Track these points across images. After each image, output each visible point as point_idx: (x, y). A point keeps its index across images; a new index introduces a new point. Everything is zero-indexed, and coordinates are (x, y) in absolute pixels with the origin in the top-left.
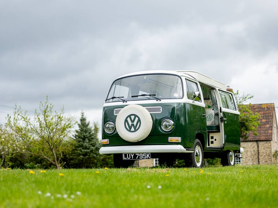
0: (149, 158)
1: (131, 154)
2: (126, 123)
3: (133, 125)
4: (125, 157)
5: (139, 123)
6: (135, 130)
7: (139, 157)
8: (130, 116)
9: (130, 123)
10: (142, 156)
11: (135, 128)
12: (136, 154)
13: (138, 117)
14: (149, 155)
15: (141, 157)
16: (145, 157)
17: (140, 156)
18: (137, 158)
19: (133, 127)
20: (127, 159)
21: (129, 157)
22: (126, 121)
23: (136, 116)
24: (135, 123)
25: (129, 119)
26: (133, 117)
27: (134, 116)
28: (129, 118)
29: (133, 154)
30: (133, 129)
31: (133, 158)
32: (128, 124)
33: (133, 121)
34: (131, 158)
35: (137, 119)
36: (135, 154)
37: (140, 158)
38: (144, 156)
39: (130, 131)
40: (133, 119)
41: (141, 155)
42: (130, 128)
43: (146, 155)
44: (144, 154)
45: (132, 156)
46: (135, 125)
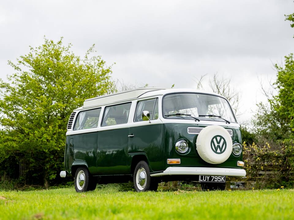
0: (224, 181)
1: (207, 177)
2: (212, 143)
3: (219, 146)
4: (201, 179)
5: (225, 145)
6: (221, 153)
7: (214, 179)
8: (215, 137)
9: (216, 145)
10: (217, 179)
11: (221, 150)
12: (212, 177)
13: (224, 139)
14: (224, 178)
15: (216, 180)
16: (220, 180)
17: (215, 179)
18: (212, 181)
19: (218, 148)
20: (203, 181)
21: (205, 179)
22: (212, 141)
23: (221, 137)
24: (221, 145)
25: (215, 140)
26: (218, 138)
29: (209, 177)
30: (219, 151)
31: (208, 180)
32: (214, 145)
33: (219, 143)
34: (207, 180)
35: (222, 140)
37: (215, 180)
38: (219, 179)
39: (216, 152)
40: (218, 141)
41: (216, 178)
42: (216, 150)
43: (221, 178)
44: (219, 177)
45: (208, 178)
46: (221, 147)
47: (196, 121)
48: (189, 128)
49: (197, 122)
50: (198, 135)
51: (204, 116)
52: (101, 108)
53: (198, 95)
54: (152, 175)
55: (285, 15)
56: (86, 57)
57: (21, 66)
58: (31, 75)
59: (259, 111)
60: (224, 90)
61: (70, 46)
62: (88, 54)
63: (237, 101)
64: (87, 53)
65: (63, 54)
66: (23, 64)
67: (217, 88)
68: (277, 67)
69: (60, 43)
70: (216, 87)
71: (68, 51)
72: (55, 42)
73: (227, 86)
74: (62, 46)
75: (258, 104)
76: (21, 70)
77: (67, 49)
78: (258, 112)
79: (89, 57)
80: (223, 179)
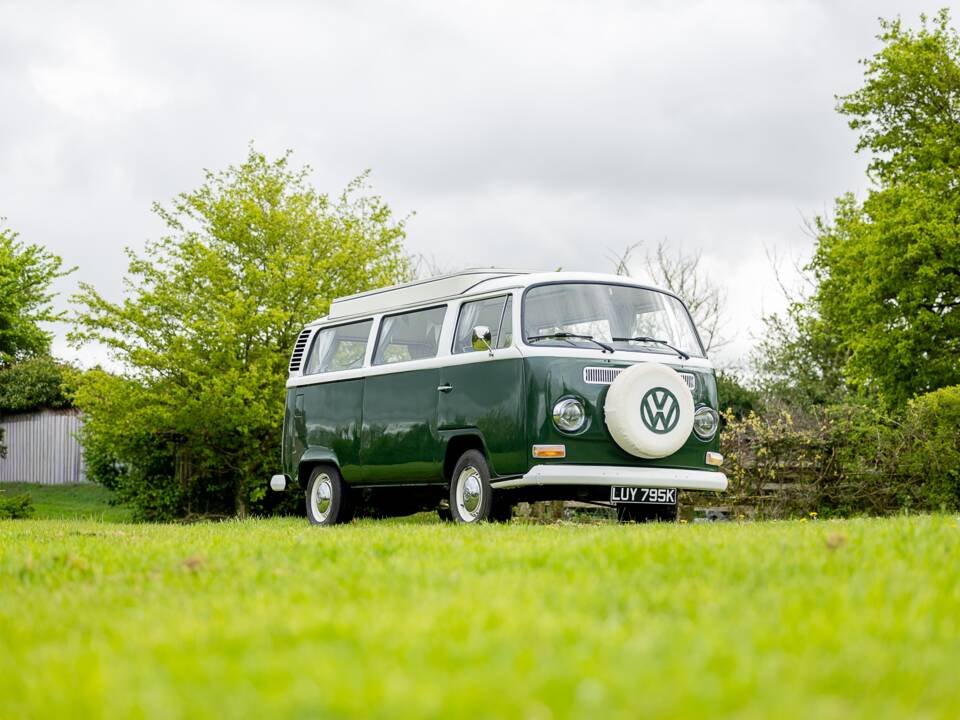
0: (672, 501)
1: (632, 489)
2: (645, 407)
3: (660, 415)
4: (616, 496)
5: (675, 412)
6: (667, 430)
7: (648, 496)
8: (653, 392)
9: (654, 410)
10: (655, 495)
11: (665, 425)
12: (642, 490)
13: (673, 396)
14: (673, 495)
15: (653, 497)
16: (662, 498)
17: (651, 495)
18: (643, 499)
19: (660, 420)
20: (621, 500)
21: (625, 496)
22: (645, 402)
23: (667, 393)
24: (666, 411)
25: (650, 399)
26: (660, 395)
27: (662, 394)
28: (651, 396)
29: (636, 489)
30: (660, 426)
31: (633, 499)
32: (649, 412)
33: (660, 406)
34: (630, 499)
35: (670, 400)
36: (639, 489)
37: (651, 499)
38: (660, 495)
39: (653, 429)
40: (660, 401)
41: (653, 493)
42: (655, 424)
43: (665, 493)
44: (660, 491)
45: (633, 494)
46: (666, 416)
47: (604, 352)
48: (588, 368)
49: (608, 355)
50: (609, 386)
51: (627, 340)
52: (372, 319)
53: (610, 288)
54: (495, 485)
55: (836, 97)
56: (344, 199)
57: (183, 218)
58: (206, 240)
59: (768, 336)
60: (682, 283)
61: (308, 171)
62: (350, 190)
63: (716, 309)
64: (347, 188)
65: (288, 191)
66: (189, 213)
67: (666, 277)
68: (820, 225)
69: (281, 163)
70: (663, 277)
71: (301, 184)
72: (270, 160)
73: (691, 273)
74: (286, 172)
75: (767, 317)
76: (182, 228)
77: (298, 179)
78: (765, 338)
79: (351, 198)
80: (669, 495)
